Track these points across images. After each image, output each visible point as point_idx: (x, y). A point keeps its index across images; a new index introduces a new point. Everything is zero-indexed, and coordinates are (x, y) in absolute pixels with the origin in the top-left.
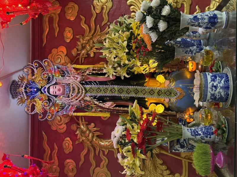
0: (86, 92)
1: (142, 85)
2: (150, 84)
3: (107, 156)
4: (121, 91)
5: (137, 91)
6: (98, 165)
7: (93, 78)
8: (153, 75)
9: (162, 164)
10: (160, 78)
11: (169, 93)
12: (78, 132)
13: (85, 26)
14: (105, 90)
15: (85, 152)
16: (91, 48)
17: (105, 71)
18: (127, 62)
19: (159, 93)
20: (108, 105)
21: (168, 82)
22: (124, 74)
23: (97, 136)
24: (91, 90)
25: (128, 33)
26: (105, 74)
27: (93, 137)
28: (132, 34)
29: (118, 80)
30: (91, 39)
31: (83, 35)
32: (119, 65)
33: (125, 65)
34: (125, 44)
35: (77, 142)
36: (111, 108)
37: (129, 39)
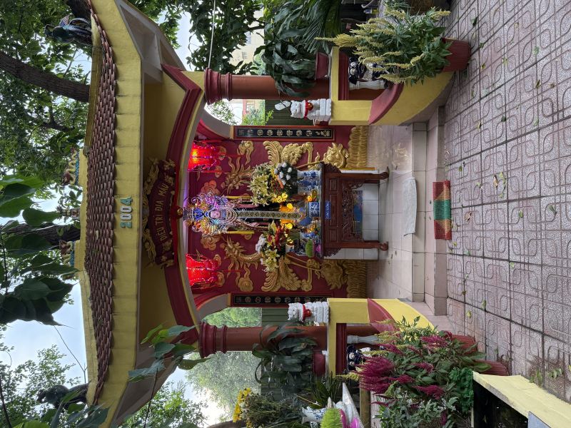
0: (238, 215)
1: (277, 210)
2: (282, 210)
3: (250, 268)
4: (262, 215)
5: (274, 215)
6: (242, 276)
7: (243, 206)
8: (284, 204)
9: (293, 273)
10: (290, 206)
11: (295, 216)
12: (226, 249)
13: (231, 165)
14: (252, 214)
15: (232, 265)
16: (237, 182)
17: (251, 201)
18: (267, 195)
19: (289, 216)
20: (254, 225)
21: (295, 208)
22: (265, 203)
23: (242, 252)
24: (241, 214)
25: (268, 176)
26: (251, 203)
27: (238, 253)
28: (271, 176)
29: (260, 207)
30: (237, 175)
31: (230, 172)
32: (262, 197)
33: (266, 197)
34: (267, 183)
35: (225, 258)
36: (256, 226)
37: (269, 180)
